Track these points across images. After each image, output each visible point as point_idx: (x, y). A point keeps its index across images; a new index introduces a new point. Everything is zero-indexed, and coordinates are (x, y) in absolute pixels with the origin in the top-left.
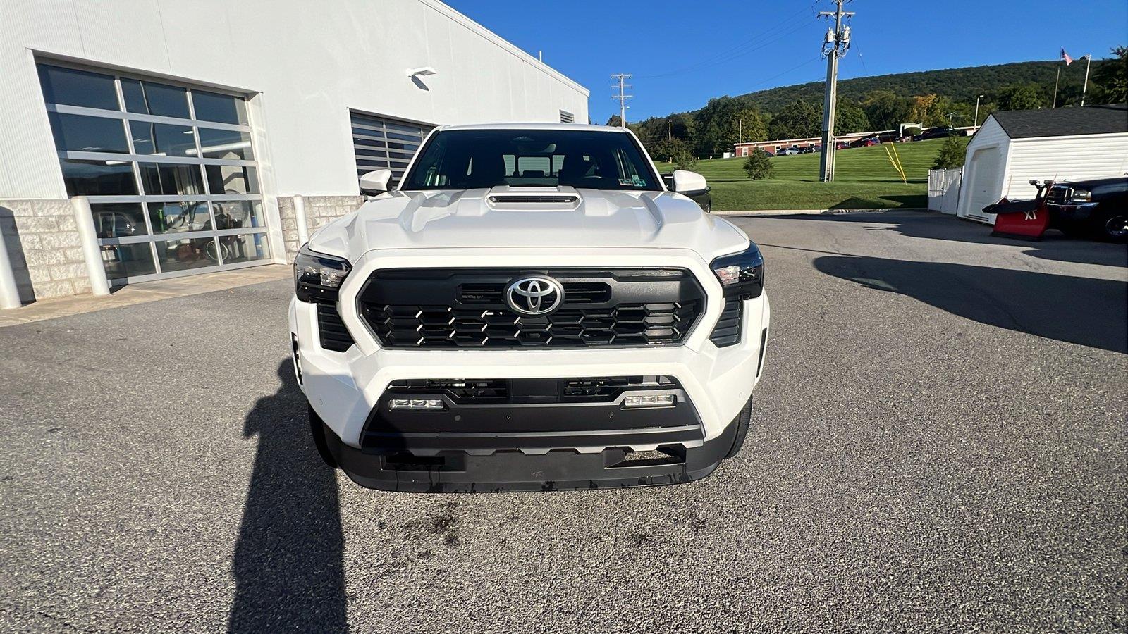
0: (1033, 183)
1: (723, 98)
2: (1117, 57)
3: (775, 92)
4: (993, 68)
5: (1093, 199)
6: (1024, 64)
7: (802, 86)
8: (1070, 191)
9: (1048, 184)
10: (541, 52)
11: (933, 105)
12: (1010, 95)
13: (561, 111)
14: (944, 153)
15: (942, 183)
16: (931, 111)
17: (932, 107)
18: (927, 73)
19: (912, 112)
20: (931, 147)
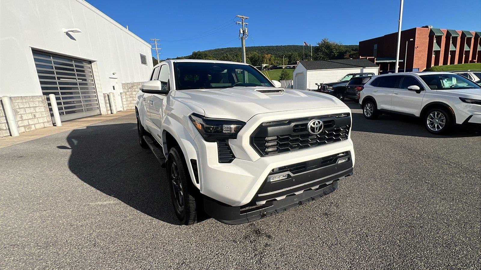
0: (316, 84)
1: (198, 52)
2: (318, 46)
3: (216, 50)
4: (284, 46)
5: (333, 89)
6: (292, 46)
7: (225, 49)
8: (327, 87)
9: (321, 84)
10: (127, 26)
11: (270, 58)
12: (291, 56)
13: (141, 54)
14: (282, 74)
15: (285, 85)
16: (270, 60)
17: (270, 59)
18: (265, 47)
19: (264, 60)
20: (274, 72)
